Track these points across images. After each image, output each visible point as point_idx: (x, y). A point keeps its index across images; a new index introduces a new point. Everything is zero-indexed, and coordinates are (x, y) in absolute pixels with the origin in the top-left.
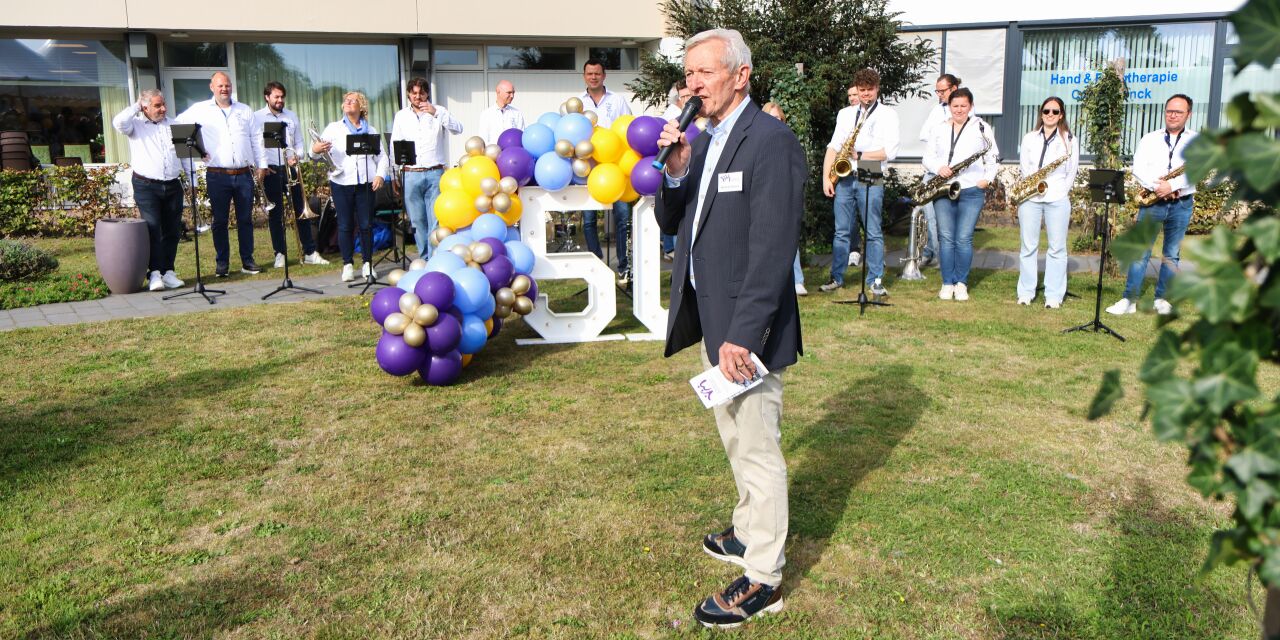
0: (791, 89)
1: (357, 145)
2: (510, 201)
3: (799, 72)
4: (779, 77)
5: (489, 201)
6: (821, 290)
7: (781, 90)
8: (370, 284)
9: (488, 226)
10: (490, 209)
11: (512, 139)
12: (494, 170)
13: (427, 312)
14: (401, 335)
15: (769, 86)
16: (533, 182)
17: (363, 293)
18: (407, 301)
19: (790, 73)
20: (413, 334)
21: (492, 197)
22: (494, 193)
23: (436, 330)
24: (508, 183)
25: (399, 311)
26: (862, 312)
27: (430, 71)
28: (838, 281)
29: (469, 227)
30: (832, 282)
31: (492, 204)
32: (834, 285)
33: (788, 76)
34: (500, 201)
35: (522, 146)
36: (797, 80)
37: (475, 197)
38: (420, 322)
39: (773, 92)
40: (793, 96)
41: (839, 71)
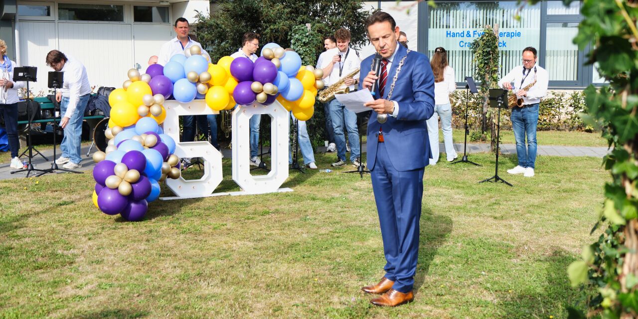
0: (304, 40)
1: (21, 74)
2: (161, 109)
3: (308, 29)
4: (295, 33)
5: (147, 109)
6: (332, 166)
7: (298, 40)
8: (30, 170)
9: (147, 124)
10: (148, 114)
11: (155, 70)
12: (148, 89)
13: (134, 174)
14: (117, 189)
15: (289, 37)
16: (172, 98)
17: (27, 177)
18: (120, 168)
19: (303, 30)
20: (125, 188)
21: (149, 107)
22: (151, 104)
23: (137, 185)
24: (159, 98)
25: (114, 174)
26: (362, 177)
27: (14, 20)
28: (343, 159)
29: (134, 126)
30: (339, 161)
31: (149, 111)
32: (340, 163)
33: (301, 31)
34: (155, 109)
35: (163, 75)
36: (307, 34)
37: (137, 108)
38: (129, 180)
39: (292, 41)
40: (305, 44)
41: (327, 28)
